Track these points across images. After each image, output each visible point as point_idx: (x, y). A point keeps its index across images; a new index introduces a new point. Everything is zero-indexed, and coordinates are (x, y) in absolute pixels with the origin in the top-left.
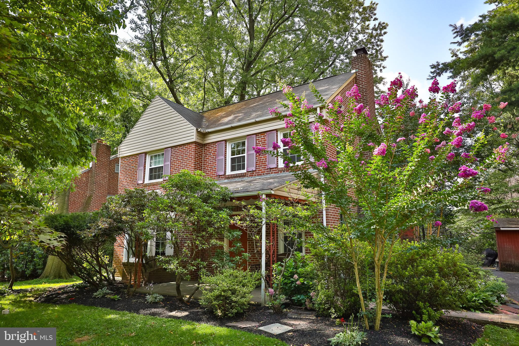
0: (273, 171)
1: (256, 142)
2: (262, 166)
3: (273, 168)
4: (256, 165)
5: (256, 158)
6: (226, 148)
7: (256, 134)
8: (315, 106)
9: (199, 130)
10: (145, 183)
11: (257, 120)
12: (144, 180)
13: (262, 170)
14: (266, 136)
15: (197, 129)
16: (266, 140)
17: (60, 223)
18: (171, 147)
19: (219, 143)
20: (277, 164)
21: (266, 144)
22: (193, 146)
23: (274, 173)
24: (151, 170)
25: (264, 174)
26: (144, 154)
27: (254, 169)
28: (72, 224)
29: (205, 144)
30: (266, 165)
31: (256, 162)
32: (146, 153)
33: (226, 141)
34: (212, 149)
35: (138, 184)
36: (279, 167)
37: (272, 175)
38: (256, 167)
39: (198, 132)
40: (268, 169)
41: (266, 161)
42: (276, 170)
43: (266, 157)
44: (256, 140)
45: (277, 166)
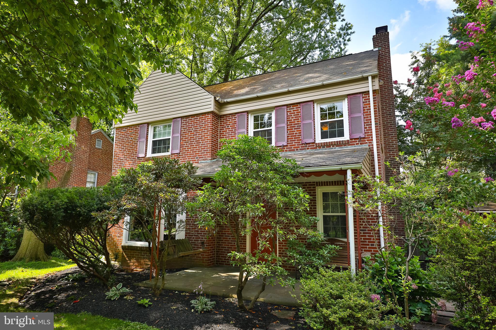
0: (309, 146)
1: (287, 114)
2: (295, 140)
3: (310, 143)
4: (287, 139)
5: (287, 132)
6: (248, 120)
7: (287, 105)
8: (365, 75)
9: (217, 99)
10: (147, 156)
11: (291, 89)
12: (146, 153)
13: (295, 145)
14: (300, 107)
15: (215, 98)
16: (300, 112)
17: (62, 201)
18: (182, 117)
19: (239, 114)
20: (315, 138)
21: (300, 117)
22: (210, 116)
23: (311, 148)
24: (154, 143)
25: (298, 150)
26: (146, 125)
27: (285, 144)
28: (78, 202)
29: (221, 116)
30: (301, 140)
31: (288, 137)
32: (148, 124)
33: (248, 112)
34: (230, 122)
35: (138, 158)
36: (317, 142)
37: (308, 151)
38: (287, 141)
39: (216, 101)
40: (302, 144)
41: (301, 135)
42: (314, 146)
43: (300, 131)
44: (287, 112)
45: (315, 141)
